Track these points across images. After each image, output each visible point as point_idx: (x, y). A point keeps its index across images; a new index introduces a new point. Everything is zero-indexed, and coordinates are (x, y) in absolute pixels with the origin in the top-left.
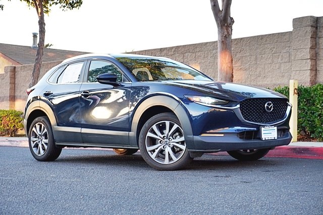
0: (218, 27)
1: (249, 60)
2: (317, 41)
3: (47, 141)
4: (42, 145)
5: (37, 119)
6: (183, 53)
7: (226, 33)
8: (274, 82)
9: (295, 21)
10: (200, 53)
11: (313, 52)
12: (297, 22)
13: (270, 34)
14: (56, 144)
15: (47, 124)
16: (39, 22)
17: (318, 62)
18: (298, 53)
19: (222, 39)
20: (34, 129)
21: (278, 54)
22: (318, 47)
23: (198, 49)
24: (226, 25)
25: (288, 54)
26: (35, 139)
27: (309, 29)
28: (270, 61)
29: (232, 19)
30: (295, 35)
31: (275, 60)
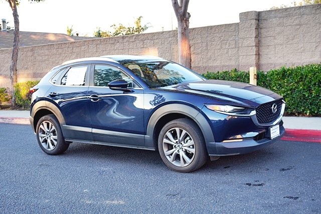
0: (178, 20)
1: (200, 46)
2: (260, 31)
3: (56, 137)
4: (51, 140)
5: (43, 118)
6: (143, 40)
7: (185, 26)
8: (223, 64)
9: (241, 14)
10: (157, 40)
11: (257, 40)
12: (244, 16)
13: (218, 26)
14: (66, 140)
15: (55, 122)
16: (14, 14)
17: (260, 48)
18: (245, 41)
19: (182, 31)
20: (41, 126)
21: (226, 41)
22: (260, 35)
23: (156, 37)
24: (185, 19)
25: (234, 42)
26: (43, 135)
27: (254, 22)
28: (219, 47)
29: (189, 14)
30: (242, 27)
31: (224, 47)
